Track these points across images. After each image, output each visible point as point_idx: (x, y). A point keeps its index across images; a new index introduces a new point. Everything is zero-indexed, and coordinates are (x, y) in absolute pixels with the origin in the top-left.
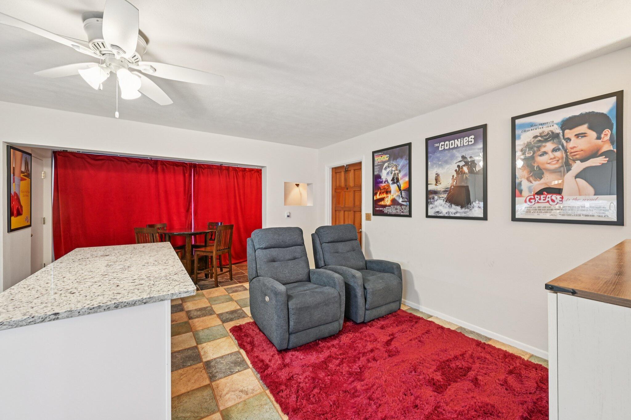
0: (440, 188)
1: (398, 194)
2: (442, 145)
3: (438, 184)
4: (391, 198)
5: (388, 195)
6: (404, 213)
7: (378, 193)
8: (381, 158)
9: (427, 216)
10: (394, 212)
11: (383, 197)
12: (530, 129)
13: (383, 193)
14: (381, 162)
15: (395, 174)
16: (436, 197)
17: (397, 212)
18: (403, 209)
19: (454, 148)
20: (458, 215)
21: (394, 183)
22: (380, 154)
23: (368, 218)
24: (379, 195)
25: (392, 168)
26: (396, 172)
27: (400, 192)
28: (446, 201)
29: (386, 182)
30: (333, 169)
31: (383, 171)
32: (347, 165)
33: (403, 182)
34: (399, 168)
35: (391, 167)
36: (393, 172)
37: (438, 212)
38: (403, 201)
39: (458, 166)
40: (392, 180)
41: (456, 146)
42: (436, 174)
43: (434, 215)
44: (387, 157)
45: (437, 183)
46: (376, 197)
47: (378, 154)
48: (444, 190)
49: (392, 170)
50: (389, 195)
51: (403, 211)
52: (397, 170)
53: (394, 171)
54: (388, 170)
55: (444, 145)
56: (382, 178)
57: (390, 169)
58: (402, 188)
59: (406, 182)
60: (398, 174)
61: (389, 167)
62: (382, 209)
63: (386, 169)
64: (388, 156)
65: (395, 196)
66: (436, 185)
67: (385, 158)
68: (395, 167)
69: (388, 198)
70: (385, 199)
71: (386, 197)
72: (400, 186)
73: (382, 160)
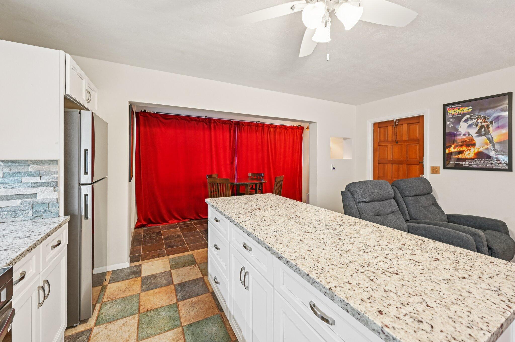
1: (488, 146)
4: (476, 151)
5: (470, 148)
6: (499, 167)
7: (453, 146)
8: (458, 110)
10: (481, 165)
11: (461, 150)
13: (461, 146)
14: (459, 115)
15: (482, 126)
17: (486, 165)
21: (480, 136)
22: (455, 106)
23: (435, 170)
24: (454, 148)
25: (478, 119)
26: (483, 124)
27: (491, 145)
29: (467, 135)
30: (375, 124)
31: (461, 123)
32: (397, 120)
33: (498, 135)
34: (490, 119)
35: (475, 119)
36: (480, 125)
38: (496, 155)
40: (477, 133)
44: (468, 109)
46: (449, 151)
47: (452, 107)
49: (477, 122)
50: (472, 148)
51: (497, 164)
52: (485, 122)
53: (481, 123)
54: (470, 122)
56: (459, 130)
57: (475, 121)
58: (495, 141)
59: (503, 135)
60: (488, 126)
61: (471, 119)
62: (460, 162)
63: (466, 121)
64: (471, 107)
65: (482, 149)
68: (482, 119)
69: (470, 151)
70: (464, 152)
71: (466, 150)
72: (491, 138)
73: (460, 112)
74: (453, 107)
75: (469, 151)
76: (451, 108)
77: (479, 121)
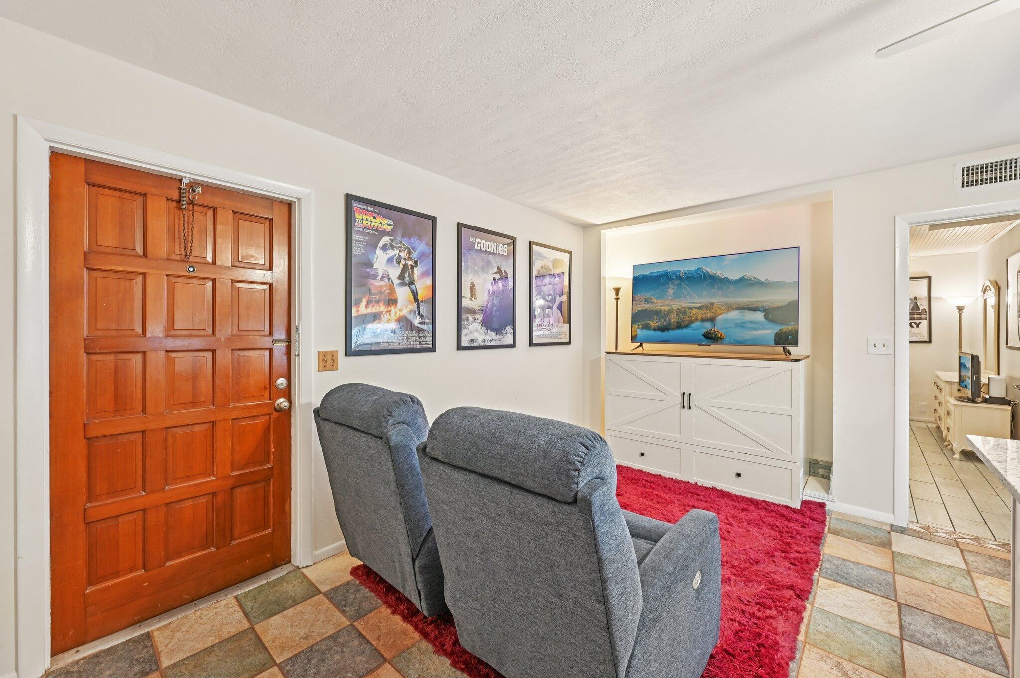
0: (475, 304)
1: (412, 307)
2: (478, 243)
3: (473, 299)
4: (398, 315)
5: (390, 308)
6: (423, 345)
7: (364, 300)
8: (372, 219)
9: (459, 348)
10: (404, 344)
11: (378, 310)
12: (541, 258)
13: (377, 302)
15: (406, 266)
16: (471, 318)
17: (410, 343)
18: (421, 337)
19: (490, 253)
20: (493, 344)
21: (403, 284)
22: (369, 208)
23: (329, 362)
24: (367, 306)
25: (400, 251)
26: (407, 262)
27: (415, 305)
28: (482, 325)
29: (387, 280)
31: (378, 251)
33: (423, 285)
34: (415, 256)
35: (397, 248)
36: (403, 262)
37: (472, 341)
38: (421, 323)
39: (494, 279)
40: (399, 278)
41: (492, 251)
42: (472, 283)
43: (468, 345)
44: (388, 224)
45: (472, 296)
46: (357, 311)
47: (364, 207)
48: (479, 308)
49: (400, 256)
50: (393, 308)
51: (422, 340)
52: (410, 258)
53: (405, 259)
54: (391, 253)
55: (480, 243)
56: (375, 266)
57: (397, 252)
58: (419, 297)
59: (428, 287)
60: (412, 268)
61: (393, 247)
63: (384, 249)
64: (391, 222)
65: (405, 312)
66: (471, 299)
67: (385, 224)
68: (405, 252)
69: (390, 313)
70: (382, 316)
71: (385, 310)
72: (415, 292)
73: (376, 225)
74: (364, 209)
75: (388, 313)
76: (361, 208)
77: (403, 255)
